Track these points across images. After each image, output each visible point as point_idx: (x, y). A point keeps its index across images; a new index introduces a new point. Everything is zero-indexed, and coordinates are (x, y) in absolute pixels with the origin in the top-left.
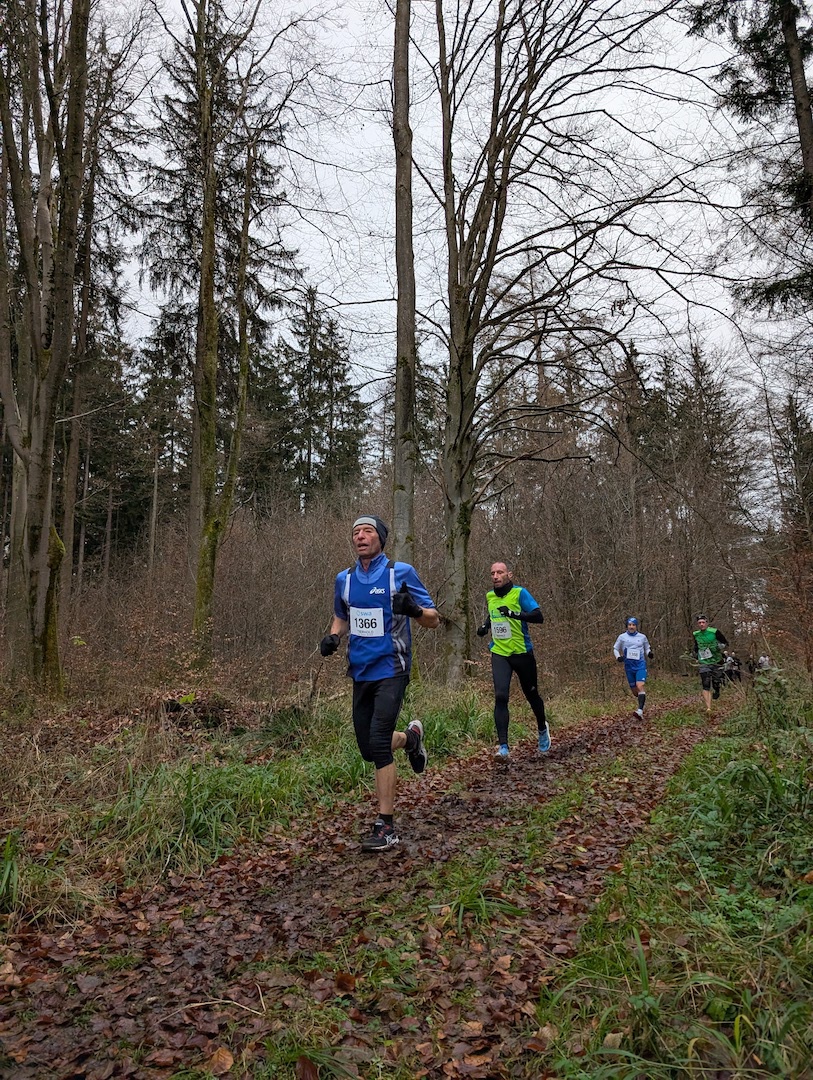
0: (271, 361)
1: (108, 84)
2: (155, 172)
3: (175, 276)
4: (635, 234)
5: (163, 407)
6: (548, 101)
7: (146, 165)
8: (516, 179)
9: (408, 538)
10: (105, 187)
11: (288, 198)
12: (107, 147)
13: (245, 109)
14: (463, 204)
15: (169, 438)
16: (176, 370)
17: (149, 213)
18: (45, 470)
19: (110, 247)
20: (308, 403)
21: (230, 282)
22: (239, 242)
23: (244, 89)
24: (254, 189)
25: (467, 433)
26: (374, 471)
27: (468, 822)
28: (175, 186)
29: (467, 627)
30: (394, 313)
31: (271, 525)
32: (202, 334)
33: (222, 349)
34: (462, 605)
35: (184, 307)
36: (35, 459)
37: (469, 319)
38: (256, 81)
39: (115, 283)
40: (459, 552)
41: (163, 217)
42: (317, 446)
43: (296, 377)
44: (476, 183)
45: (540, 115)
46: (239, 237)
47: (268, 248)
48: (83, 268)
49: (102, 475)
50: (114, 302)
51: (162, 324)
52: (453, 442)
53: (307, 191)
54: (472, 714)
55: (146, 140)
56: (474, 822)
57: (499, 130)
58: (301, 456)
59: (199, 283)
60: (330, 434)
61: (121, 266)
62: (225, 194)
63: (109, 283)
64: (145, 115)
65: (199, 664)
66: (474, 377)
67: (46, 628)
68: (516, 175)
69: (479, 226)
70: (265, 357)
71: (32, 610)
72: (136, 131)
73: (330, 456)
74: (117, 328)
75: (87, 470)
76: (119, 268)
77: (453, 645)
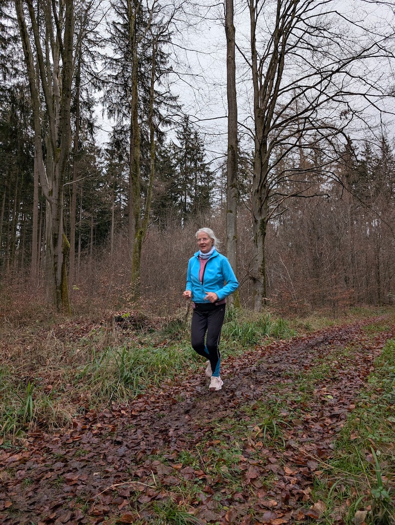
0: (166, 153)
1: (86, 17)
2: (109, 60)
3: (119, 111)
4: (352, 77)
5: (115, 177)
6: (306, 8)
7: (105, 57)
8: (289, 51)
9: (234, 237)
10: (85, 69)
11: (173, 69)
12: (86, 49)
13: (152, 25)
14: (261, 66)
15: (119, 192)
16: (121, 158)
17: (106, 81)
18: (59, 207)
19: (88, 98)
20: (185, 173)
21: (146, 113)
22: (150, 93)
23: (151, 15)
24: (157, 66)
25: (264, 183)
26: (217, 206)
27: (267, 379)
28: (118, 67)
29: (264, 282)
30: (227, 124)
31: (168, 233)
32: (133, 140)
33: (142, 147)
34: (261, 271)
35: (123, 127)
36: (54, 201)
37: (265, 126)
38: (157, 11)
39: (91, 117)
40: (260, 244)
41: (113, 83)
42: (189, 194)
43: (179, 160)
44: (268, 54)
45: (302, 17)
46: (149, 91)
47: (164, 95)
48: (75, 109)
49: (87, 210)
50: (91, 126)
51: (114, 136)
52: (257, 188)
53: (182, 64)
54: (268, 324)
55: (104, 44)
56: (271, 379)
57: (280, 25)
58: (181, 199)
59: (131, 115)
60: (195, 189)
61: (94, 108)
62: (143, 69)
63: (88, 117)
64: (103, 31)
65: (134, 299)
66: (267, 154)
67: (62, 282)
68: (289, 49)
69: (269, 77)
70: (164, 151)
71: (55, 274)
72: (99, 40)
73: (195, 199)
74: (93, 138)
75: (81, 208)
76: (93, 109)
77: (257, 290)
